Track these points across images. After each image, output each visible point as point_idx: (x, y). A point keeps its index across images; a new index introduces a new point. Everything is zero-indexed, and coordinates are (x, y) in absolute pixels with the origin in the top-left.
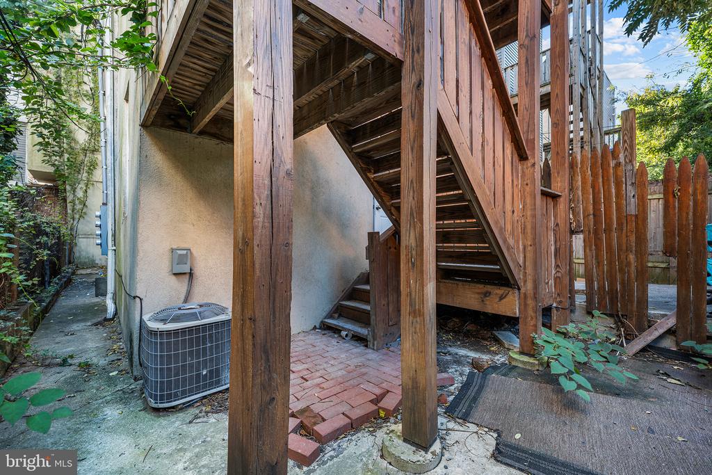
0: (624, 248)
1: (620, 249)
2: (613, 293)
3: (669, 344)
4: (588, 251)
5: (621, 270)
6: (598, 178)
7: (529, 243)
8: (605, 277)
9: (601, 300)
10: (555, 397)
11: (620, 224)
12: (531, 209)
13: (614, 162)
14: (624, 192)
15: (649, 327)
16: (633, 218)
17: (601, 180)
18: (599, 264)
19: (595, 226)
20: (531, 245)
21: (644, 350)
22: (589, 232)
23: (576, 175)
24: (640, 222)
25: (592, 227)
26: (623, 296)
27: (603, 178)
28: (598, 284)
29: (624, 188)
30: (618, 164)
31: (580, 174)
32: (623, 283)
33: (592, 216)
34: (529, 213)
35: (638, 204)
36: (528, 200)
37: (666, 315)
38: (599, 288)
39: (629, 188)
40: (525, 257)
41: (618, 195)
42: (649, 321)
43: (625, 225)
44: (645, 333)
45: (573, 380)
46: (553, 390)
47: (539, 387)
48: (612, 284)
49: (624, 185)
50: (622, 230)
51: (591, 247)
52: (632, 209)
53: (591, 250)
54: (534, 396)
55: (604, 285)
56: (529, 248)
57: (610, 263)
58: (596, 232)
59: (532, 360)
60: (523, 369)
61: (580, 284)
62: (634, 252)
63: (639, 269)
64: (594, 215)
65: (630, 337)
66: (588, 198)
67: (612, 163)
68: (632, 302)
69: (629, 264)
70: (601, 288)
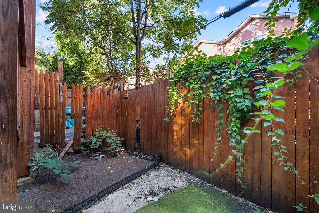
0: (58, 116)
1: (56, 116)
2: (52, 135)
3: (71, 150)
4: (41, 118)
5: (56, 125)
6: (48, 85)
7: (26, 114)
8: (49, 128)
9: (47, 139)
10: (53, 186)
11: (56, 106)
12: (28, 95)
13: (55, 80)
14: (58, 93)
15: (65, 146)
16: (62, 104)
17: (49, 86)
18: (47, 123)
19: (45, 106)
20: (27, 115)
21: (65, 155)
22: (43, 109)
23: (37, 81)
24: (64, 106)
25: (44, 106)
26: (56, 136)
27: (50, 85)
28: (46, 132)
29: (58, 92)
30: (56, 81)
31: (39, 81)
32: (56, 131)
33: (44, 102)
34: (26, 97)
35: (63, 99)
36: (26, 90)
37: (70, 140)
38: (46, 134)
39: (60, 92)
40: (22, 122)
41: (56, 94)
42: (65, 144)
43: (58, 106)
44: (65, 148)
45: (65, 173)
46: (51, 184)
47: (44, 186)
48: (52, 132)
49: (59, 90)
50: (57, 109)
51: (43, 115)
52: (61, 101)
53: (43, 117)
54: (44, 192)
55: (49, 132)
56: (26, 117)
57: (52, 122)
58: (46, 109)
59: (27, 178)
60: (23, 185)
61: (37, 134)
62: (61, 117)
63: (63, 124)
64: (45, 101)
65: (59, 152)
66: (43, 93)
67: (54, 80)
68: (60, 138)
69: (59, 122)
70: (47, 134)
